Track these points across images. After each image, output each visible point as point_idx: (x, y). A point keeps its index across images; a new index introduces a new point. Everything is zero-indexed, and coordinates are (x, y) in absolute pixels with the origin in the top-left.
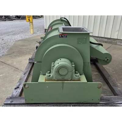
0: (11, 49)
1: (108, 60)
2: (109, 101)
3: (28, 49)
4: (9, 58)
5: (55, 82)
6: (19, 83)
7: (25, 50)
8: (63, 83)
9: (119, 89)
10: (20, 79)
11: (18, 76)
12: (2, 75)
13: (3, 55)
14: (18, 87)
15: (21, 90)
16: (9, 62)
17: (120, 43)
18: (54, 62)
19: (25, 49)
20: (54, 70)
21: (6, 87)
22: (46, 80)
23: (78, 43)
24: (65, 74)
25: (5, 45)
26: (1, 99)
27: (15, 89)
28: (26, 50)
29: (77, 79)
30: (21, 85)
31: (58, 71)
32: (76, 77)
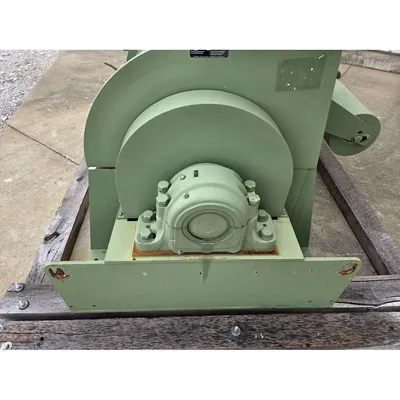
0: (44, 82)
1: (364, 138)
2: (361, 297)
3: (97, 82)
4: (37, 113)
5: (173, 258)
6: (59, 217)
7: (87, 84)
8: (206, 263)
9: (386, 236)
10: (65, 200)
11: (60, 184)
12: (10, 180)
13: (19, 104)
14: (56, 234)
15: (63, 245)
16: (36, 130)
17: (372, 62)
18: (169, 179)
19: (88, 81)
20: (169, 221)
21: (22, 228)
22: (136, 253)
23: (280, 88)
24: (215, 235)
25: (26, 67)
26: (4, 274)
27: (47, 239)
28: (92, 85)
29: (264, 248)
30: (65, 226)
31: (185, 225)
32: (262, 241)
